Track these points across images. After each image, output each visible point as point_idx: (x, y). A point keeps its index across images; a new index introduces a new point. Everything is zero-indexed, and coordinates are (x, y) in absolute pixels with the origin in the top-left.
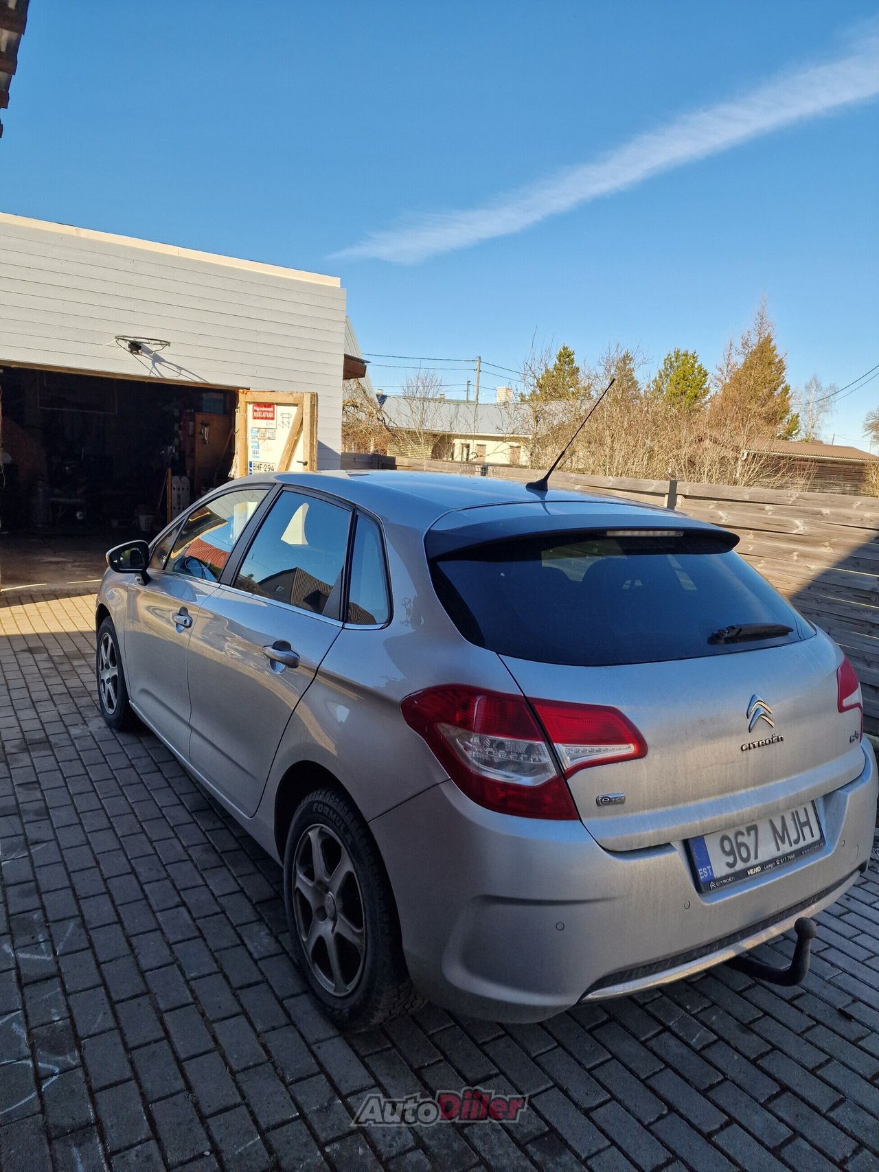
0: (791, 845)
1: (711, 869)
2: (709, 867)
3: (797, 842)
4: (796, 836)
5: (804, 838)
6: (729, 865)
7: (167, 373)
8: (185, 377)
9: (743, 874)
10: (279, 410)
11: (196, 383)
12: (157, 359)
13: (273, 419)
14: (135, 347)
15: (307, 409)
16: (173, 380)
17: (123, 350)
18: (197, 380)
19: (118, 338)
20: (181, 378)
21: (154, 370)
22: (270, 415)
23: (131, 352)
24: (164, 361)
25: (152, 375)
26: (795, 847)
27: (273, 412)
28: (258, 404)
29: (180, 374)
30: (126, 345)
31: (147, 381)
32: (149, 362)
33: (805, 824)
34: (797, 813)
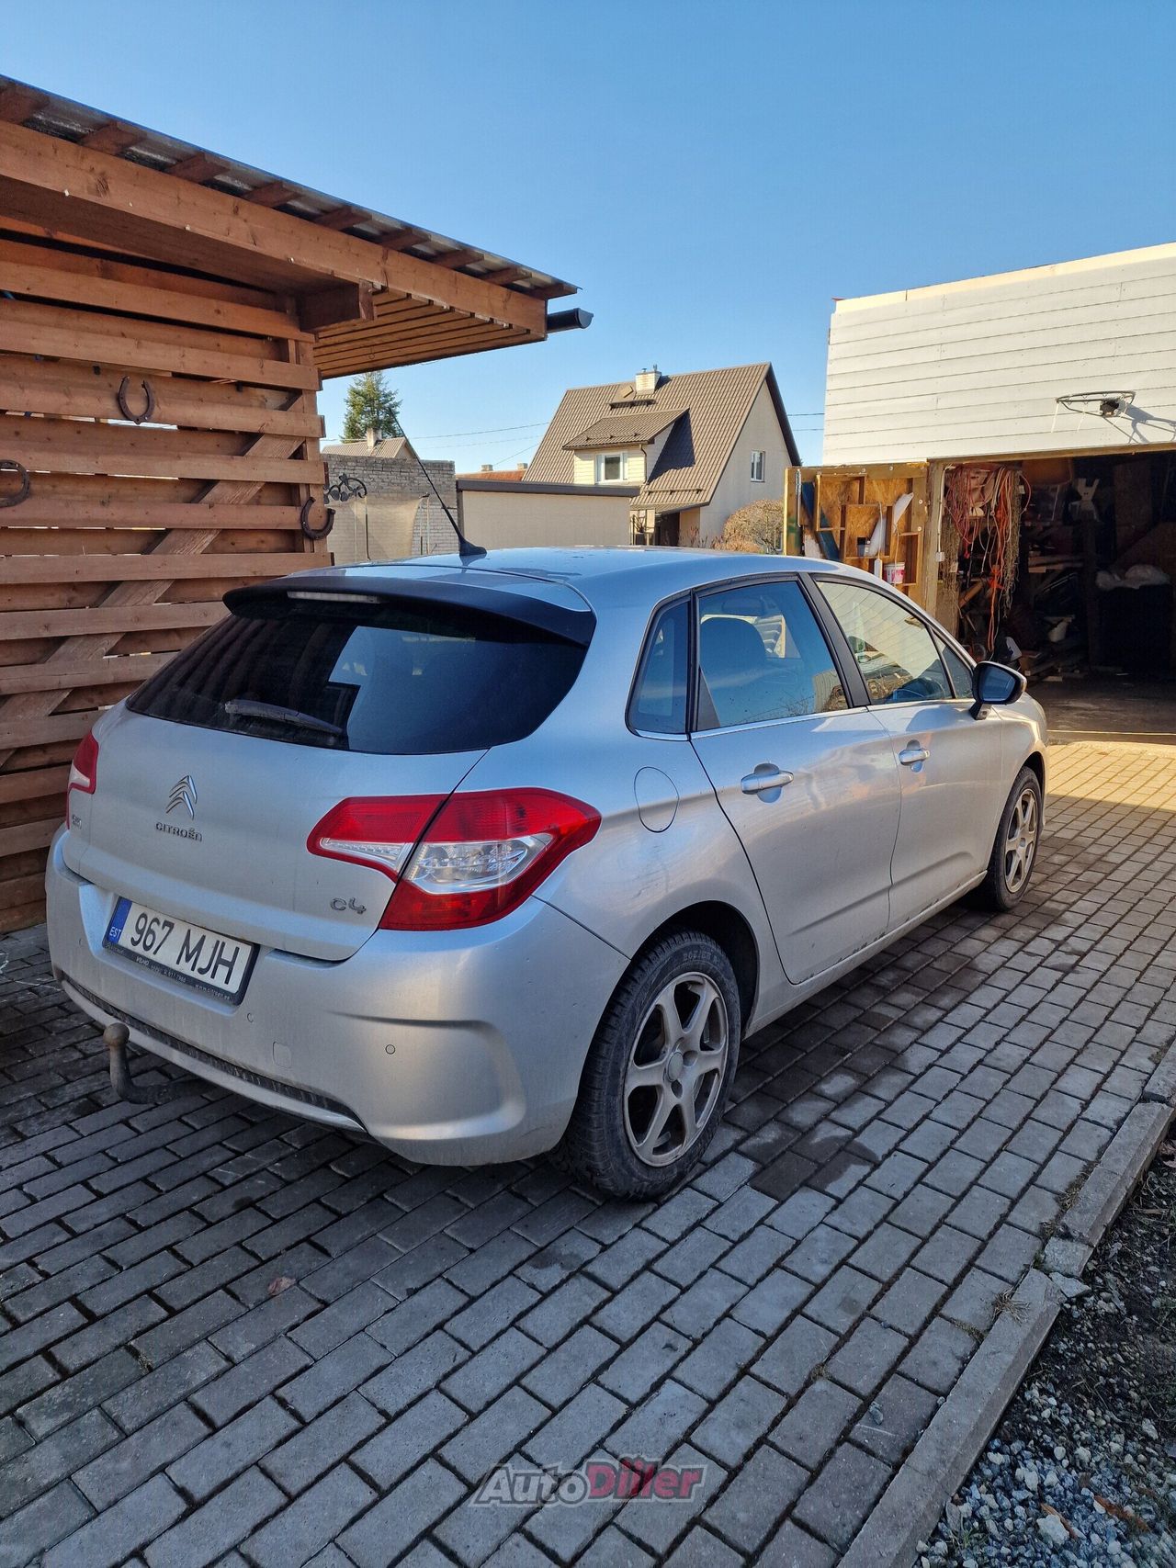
0: (193, 969)
1: (120, 933)
2: (120, 930)
3: (200, 971)
4: (204, 967)
5: (213, 976)
6: (133, 941)
9: (134, 957)
12: (1140, 417)
14: (1110, 406)
17: (1090, 417)
23: (1104, 415)
30: (1097, 406)
32: (1126, 422)
33: (225, 963)
34: (223, 944)
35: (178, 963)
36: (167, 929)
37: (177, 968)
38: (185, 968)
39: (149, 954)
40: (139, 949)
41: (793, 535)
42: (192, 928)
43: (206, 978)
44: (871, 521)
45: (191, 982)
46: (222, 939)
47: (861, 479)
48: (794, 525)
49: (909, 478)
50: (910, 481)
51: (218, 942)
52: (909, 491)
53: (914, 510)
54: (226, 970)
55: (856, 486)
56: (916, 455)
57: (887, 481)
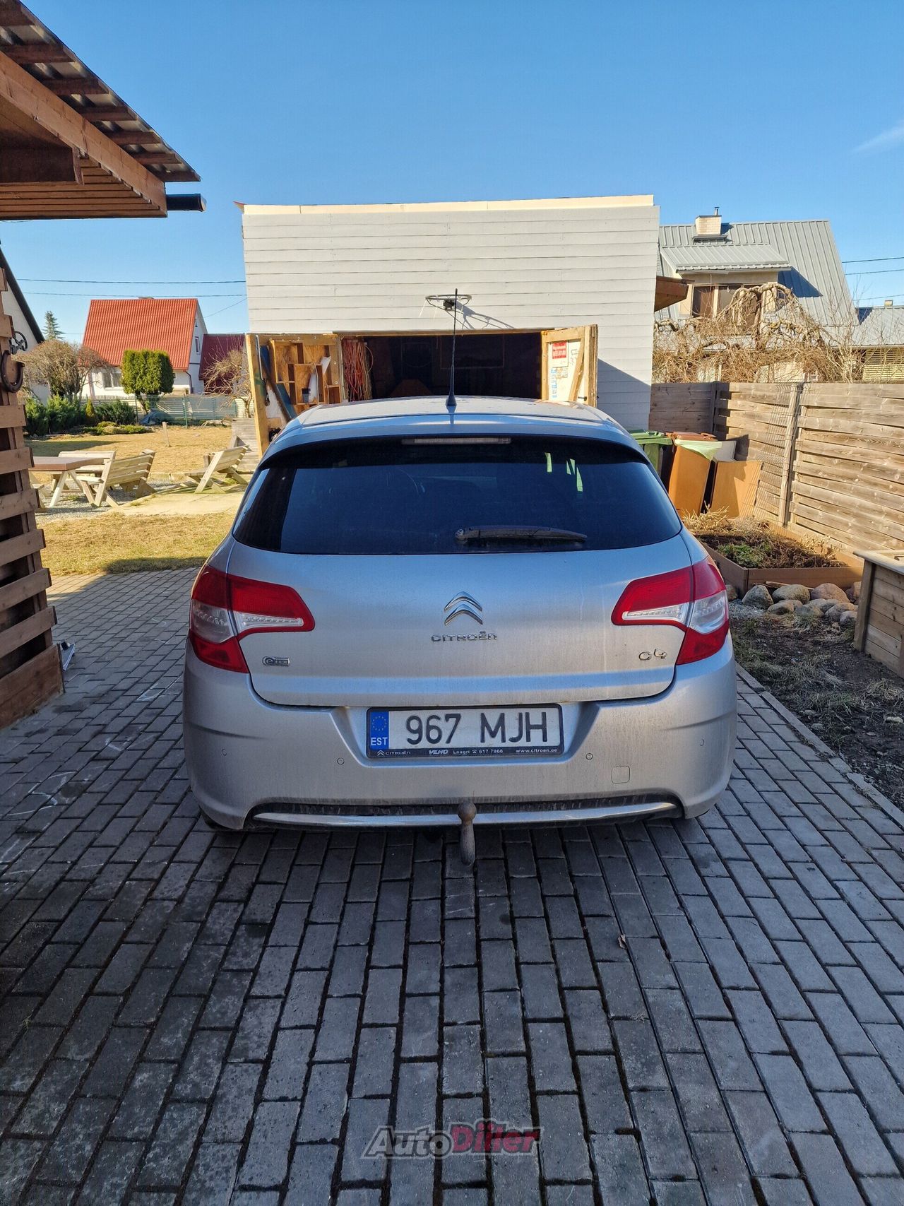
0: (504, 740)
1: (387, 740)
2: (385, 738)
3: (513, 740)
4: (516, 735)
5: (528, 739)
6: (410, 741)
7: (477, 325)
8: (494, 326)
9: (425, 752)
10: (571, 346)
11: (503, 330)
12: (468, 312)
13: (565, 357)
14: (450, 304)
15: (587, 343)
16: (483, 331)
17: (438, 310)
18: (504, 327)
19: (429, 298)
20: (490, 327)
21: (466, 324)
22: (563, 354)
23: (446, 309)
24: (474, 313)
25: (464, 328)
26: (508, 744)
27: (565, 349)
28: (555, 343)
29: (488, 323)
30: (441, 303)
31: (462, 334)
32: (460, 315)
33: (537, 727)
34: (527, 715)
35: (483, 741)
36: (453, 721)
37: (483, 745)
38: (496, 742)
39: (442, 744)
40: (424, 744)
41: (259, 386)
42: (485, 711)
43: (523, 742)
44: (306, 376)
45: (509, 752)
46: (524, 711)
47: (300, 346)
48: (259, 378)
49: (325, 345)
50: (327, 348)
51: (521, 715)
52: (327, 355)
53: (332, 370)
54: (540, 732)
55: (295, 350)
56: (326, 328)
57: (312, 347)
